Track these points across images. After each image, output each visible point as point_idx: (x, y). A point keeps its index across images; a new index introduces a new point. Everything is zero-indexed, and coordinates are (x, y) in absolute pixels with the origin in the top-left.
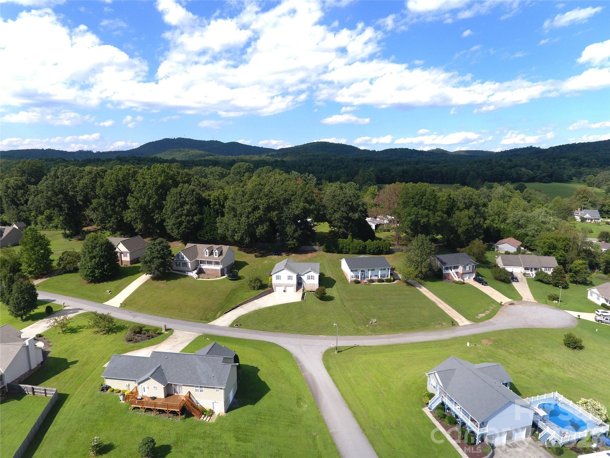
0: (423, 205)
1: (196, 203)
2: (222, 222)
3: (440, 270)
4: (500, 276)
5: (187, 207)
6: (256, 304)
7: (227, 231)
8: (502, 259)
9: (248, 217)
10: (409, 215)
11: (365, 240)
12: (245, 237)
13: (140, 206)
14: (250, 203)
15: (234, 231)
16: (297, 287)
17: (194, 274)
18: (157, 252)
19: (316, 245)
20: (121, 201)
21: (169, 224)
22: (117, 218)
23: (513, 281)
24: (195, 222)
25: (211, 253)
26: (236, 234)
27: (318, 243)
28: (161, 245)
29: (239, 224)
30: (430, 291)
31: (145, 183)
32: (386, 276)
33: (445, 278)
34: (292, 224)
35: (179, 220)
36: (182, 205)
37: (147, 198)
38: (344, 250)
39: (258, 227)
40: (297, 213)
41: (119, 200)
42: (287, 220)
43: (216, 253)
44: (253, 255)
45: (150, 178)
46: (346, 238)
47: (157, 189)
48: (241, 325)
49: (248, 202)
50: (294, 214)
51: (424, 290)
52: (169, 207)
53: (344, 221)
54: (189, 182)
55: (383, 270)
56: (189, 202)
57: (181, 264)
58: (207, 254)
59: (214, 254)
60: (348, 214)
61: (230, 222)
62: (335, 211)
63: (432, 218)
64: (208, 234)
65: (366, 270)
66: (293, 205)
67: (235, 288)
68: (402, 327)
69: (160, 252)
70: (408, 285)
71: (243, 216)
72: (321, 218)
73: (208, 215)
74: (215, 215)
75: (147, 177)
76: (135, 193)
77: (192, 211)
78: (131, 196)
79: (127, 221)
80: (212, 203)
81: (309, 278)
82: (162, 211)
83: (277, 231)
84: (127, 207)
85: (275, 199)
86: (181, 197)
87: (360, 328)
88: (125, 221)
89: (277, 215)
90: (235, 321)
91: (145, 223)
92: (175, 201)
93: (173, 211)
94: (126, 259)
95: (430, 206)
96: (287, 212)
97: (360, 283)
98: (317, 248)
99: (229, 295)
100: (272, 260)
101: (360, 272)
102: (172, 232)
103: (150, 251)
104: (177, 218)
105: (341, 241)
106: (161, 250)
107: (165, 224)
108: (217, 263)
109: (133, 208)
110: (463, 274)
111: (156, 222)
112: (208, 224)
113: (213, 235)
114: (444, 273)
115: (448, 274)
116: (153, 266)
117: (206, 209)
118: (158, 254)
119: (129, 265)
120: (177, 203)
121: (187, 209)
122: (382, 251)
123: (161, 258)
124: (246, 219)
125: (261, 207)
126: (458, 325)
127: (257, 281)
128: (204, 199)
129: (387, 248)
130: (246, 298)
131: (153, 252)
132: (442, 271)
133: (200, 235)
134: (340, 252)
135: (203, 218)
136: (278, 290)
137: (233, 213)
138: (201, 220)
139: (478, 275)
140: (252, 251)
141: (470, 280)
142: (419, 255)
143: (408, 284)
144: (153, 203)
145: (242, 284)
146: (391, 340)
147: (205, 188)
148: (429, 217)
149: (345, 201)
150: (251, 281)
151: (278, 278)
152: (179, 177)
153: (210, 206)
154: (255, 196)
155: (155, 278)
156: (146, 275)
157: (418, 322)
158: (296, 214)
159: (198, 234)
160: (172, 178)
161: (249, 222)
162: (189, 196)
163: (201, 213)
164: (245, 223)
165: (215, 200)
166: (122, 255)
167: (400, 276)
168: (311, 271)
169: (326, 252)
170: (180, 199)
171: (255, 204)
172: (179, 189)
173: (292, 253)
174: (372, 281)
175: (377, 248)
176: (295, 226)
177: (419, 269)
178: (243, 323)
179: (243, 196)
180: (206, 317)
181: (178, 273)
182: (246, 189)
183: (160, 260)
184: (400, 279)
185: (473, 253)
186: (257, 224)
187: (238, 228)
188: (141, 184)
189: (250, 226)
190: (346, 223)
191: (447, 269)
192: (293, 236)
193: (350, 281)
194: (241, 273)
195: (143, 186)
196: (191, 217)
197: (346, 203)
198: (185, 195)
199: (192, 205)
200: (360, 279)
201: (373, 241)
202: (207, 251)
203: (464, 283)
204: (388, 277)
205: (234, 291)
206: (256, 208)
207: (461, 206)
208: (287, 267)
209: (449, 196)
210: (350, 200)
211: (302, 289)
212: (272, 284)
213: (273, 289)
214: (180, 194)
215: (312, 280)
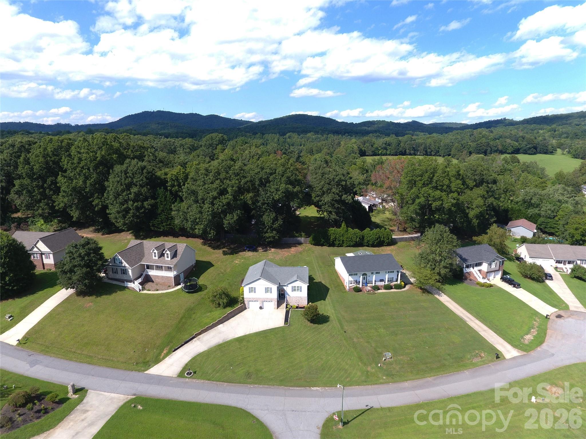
0: (434, 184)
1: (147, 184)
2: (178, 210)
3: (462, 270)
4: (533, 274)
5: (134, 190)
6: (220, 333)
7: (185, 221)
8: (528, 249)
9: (212, 204)
10: (418, 197)
11: (362, 229)
12: (208, 230)
13: (74, 189)
14: (215, 186)
15: (195, 222)
16: (278, 302)
17: (136, 285)
18: (79, 259)
19: (301, 236)
20: (52, 182)
21: (112, 212)
22: (47, 204)
23: (546, 279)
24: (146, 209)
25: (162, 255)
26: (196, 227)
27: (303, 234)
28: (86, 247)
29: (201, 212)
30: (452, 299)
31: (80, 159)
32: (394, 280)
33: (466, 279)
34: (271, 211)
35: (125, 206)
36: (129, 186)
37: (82, 178)
38: (337, 242)
39: (226, 216)
40: (277, 197)
41: (49, 180)
42: (264, 207)
43: (167, 254)
44: (221, 251)
45: (87, 153)
46: (339, 226)
47: (96, 167)
48: (195, 373)
49: (212, 183)
50: (273, 199)
51: (444, 299)
52: (112, 189)
53: (336, 205)
54: (141, 158)
55: (391, 272)
56: (138, 184)
57: (119, 271)
58: (155, 256)
59: (166, 255)
60: (341, 196)
61: (189, 210)
62: (324, 193)
63: (445, 201)
64: (164, 224)
65: (368, 274)
66: (272, 187)
67: (192, 306)
68: (428, 365)
69: (83, 258)
70: (424, 292)
71: (206, 202)
72: (307, 201)
73: (163, 200)
74: (172, 200)
75: (82, 151)
76: (68, 172)
77: (141, 194)
78: (62, 176)
79: (60, 208)
80: (169, 184)
81: (294, 289)
82: (103, 195)
83: (252, 217)
84: (57, 190)
85: (248, 179)
86: (127, 177)
87: (369, 369)
88: (57, 208)
89: (251, 198)
90: (187, 365)
91: (83, 210)
92: (118, 182)
93: (117, 195)
94: (49, 261)
95: (443, 186)
96: (263, 196)
97: (361, 291)
98: (302, 239)
99: (181, 319)
100: (245, 258)
101: (361, 277)
103: (70, 257)
104: (122, 204)
105: (333, 232)
106: (85, 255)
107: (108, 212)
108: (169, 269)
109: (64, 192)
110: (487, 272)
111: (96, 209)
112: (163, 211)
113: (170, 225)
114: (465, 272)
115: (469, 273)
116: (75, 278)
117: (160, 191)
118: (82, 260)
119: (53, 270)
120: (121, 185)
121: (135, 193)
122: (383, 242)
123: (87, 266)
124: (210, 205)
125: (229, 190)
126: (505, 358)
127: (223, 296)
128: (159, 178)
129: (389, 239)
130: (206, 324)
131: (74, 258)
132: (463, 270)
133: (153, 225)
134: (332, 245)
135: (156, 203)
136: (253, 307)
137: (193, 198)
138: (154, 206)
139: (505, 273)
140: (219, 245)
141: (496, 280)
142: (437, 252)
143: (425, 291)
144: (91, 184)
145: (203, 298)
146: (418, 392)
147: (161, 164)
148: (442, 200)
149: (336, 180)
150: (215, 296)
151: (252, 290)
152: (130, 151)
153: (166, 188)
154: (222, 176)
155: (80, 293)
156: (67, 289)
157: (449, 355)
158: (275, 198)
159: (151, 224)
160: (117, 151)
161: (213, 210)
162: (137, 176)
163: (154, 198)
164: (208, 211)
165: (173, 180)
166: (43, 256)
167: (412, 280)
168: (297, 281)
169: (314, 245)
170: (125, 179)
171: (221, 186)
172: (125, 165)
173: (270, 247)
174: (377, 288)
175: (377, 239)
176: (274, 214)
177: (437, 270)
178: (197, 370)
179: (207, 175)
180: (145, 359)
181: (115, 282)
182: (210, 166)
183: (84, 270)
184: (412, 284)
185: (494, 243)
186: (225, 213)
187: (199, 218)
188: (76, 161)
189: (215, 215)
190: (338, 208)
191: (468, 267)
193: (348, 288)
194: (202, 281)
195: (79, 163)
196: (140, 203)
197: (338, 184)
198: (133, 174)
199: (141, 186)
200: (361, 286)
201: (372, 229)
202: (155, 251)
203: (491, 286)
204: (397, 280)
205: (190, 311)
206: (223, 192)
207: (471, 183)
208: (265, 275)
209: (458, 172)
210: (343, 178)
211: (285, 304)
212: (243, 298)
213: (245, 305)
214: (126, 172)
215: (299, 292)
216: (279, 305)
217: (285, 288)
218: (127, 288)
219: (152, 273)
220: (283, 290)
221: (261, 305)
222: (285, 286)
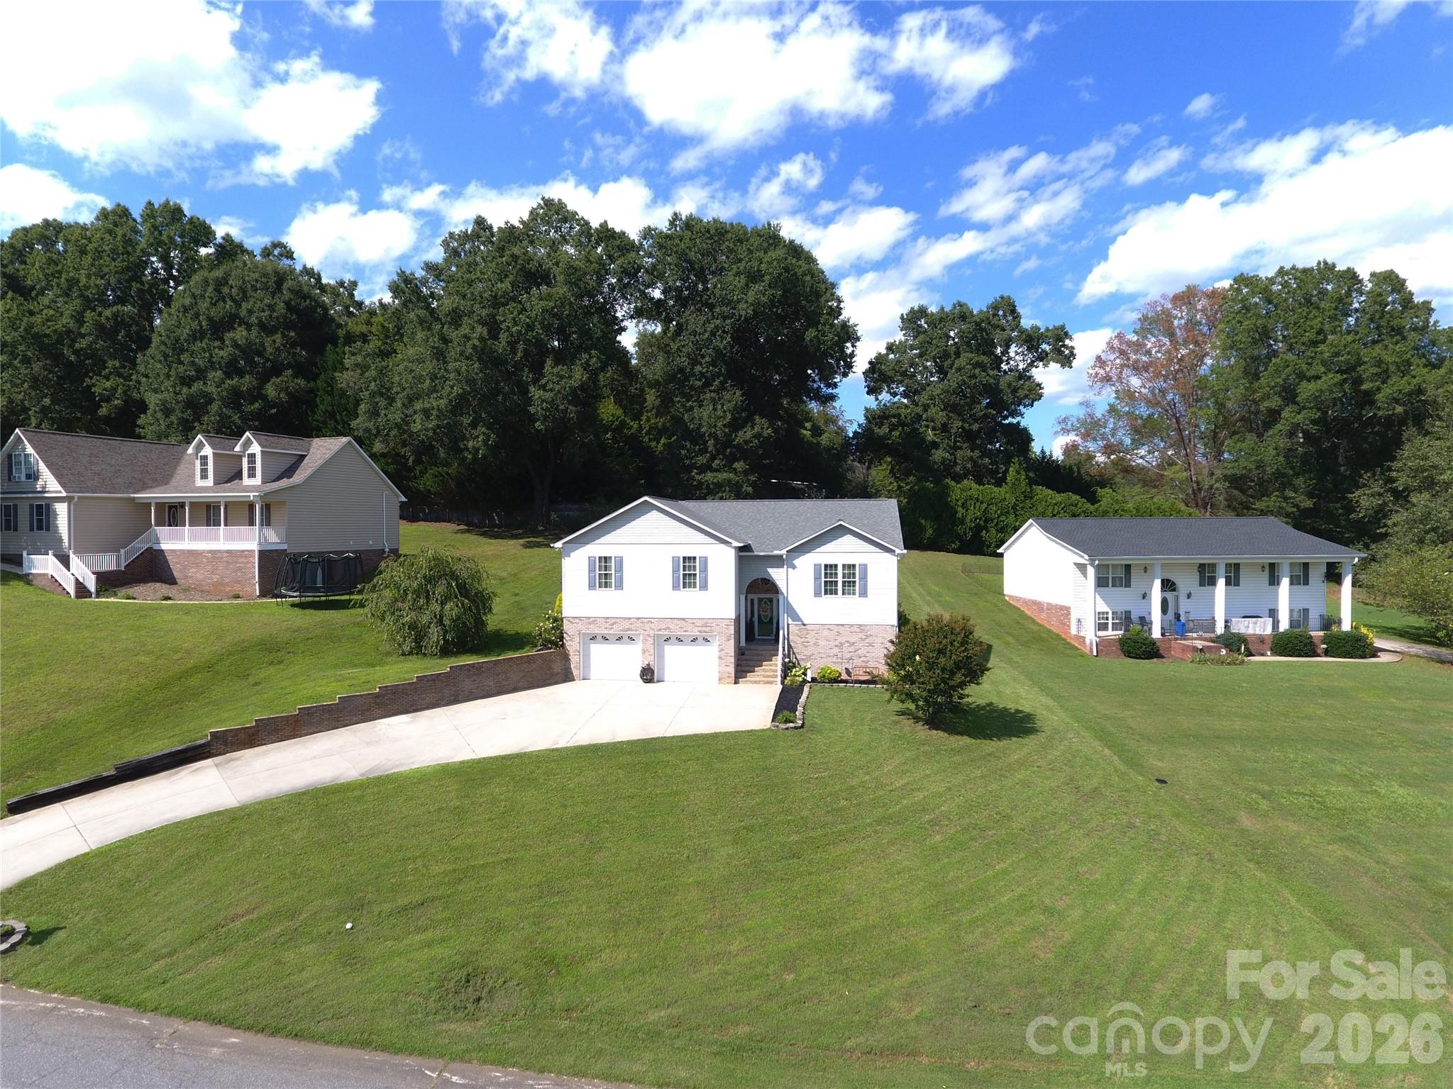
16: (740, 647)
17: (69, 572)
25: (237, 475)
32: (1315, 621)
35: (194, 389)
38: (992, 535)
43: (252, 457)
48: (42, 935)
57: (23, 517)
58: (204, 475)
59: (246, 462)
65: (1191, 582)
77: (261, 354)
81: (826, 582)
86: (221, 298)
97: (1160, 654)
99: (186, 674)
101: (1155, 588)
105: (974, 493)
108: (242, 513)
121: (238, 346)
134: (973, 544)
136: (604, 671)
151: (605, 573)
168: (842, 533)
174: (1242, 646)
178: (71, 920)
193: (1088, 646)
199: (266, 328)
200: (1157, 633)
202: (207, 451)
205: (257, 653)
211: (778, 661)
212: (558, 621)
213: (566, 658)
215: (853, 600)
216: (744, 665)
217: (777, 575)
218: (25, 575)
219: (177, 541)
220: (769, 587)
221: (650, 660)
222: (778, 561)
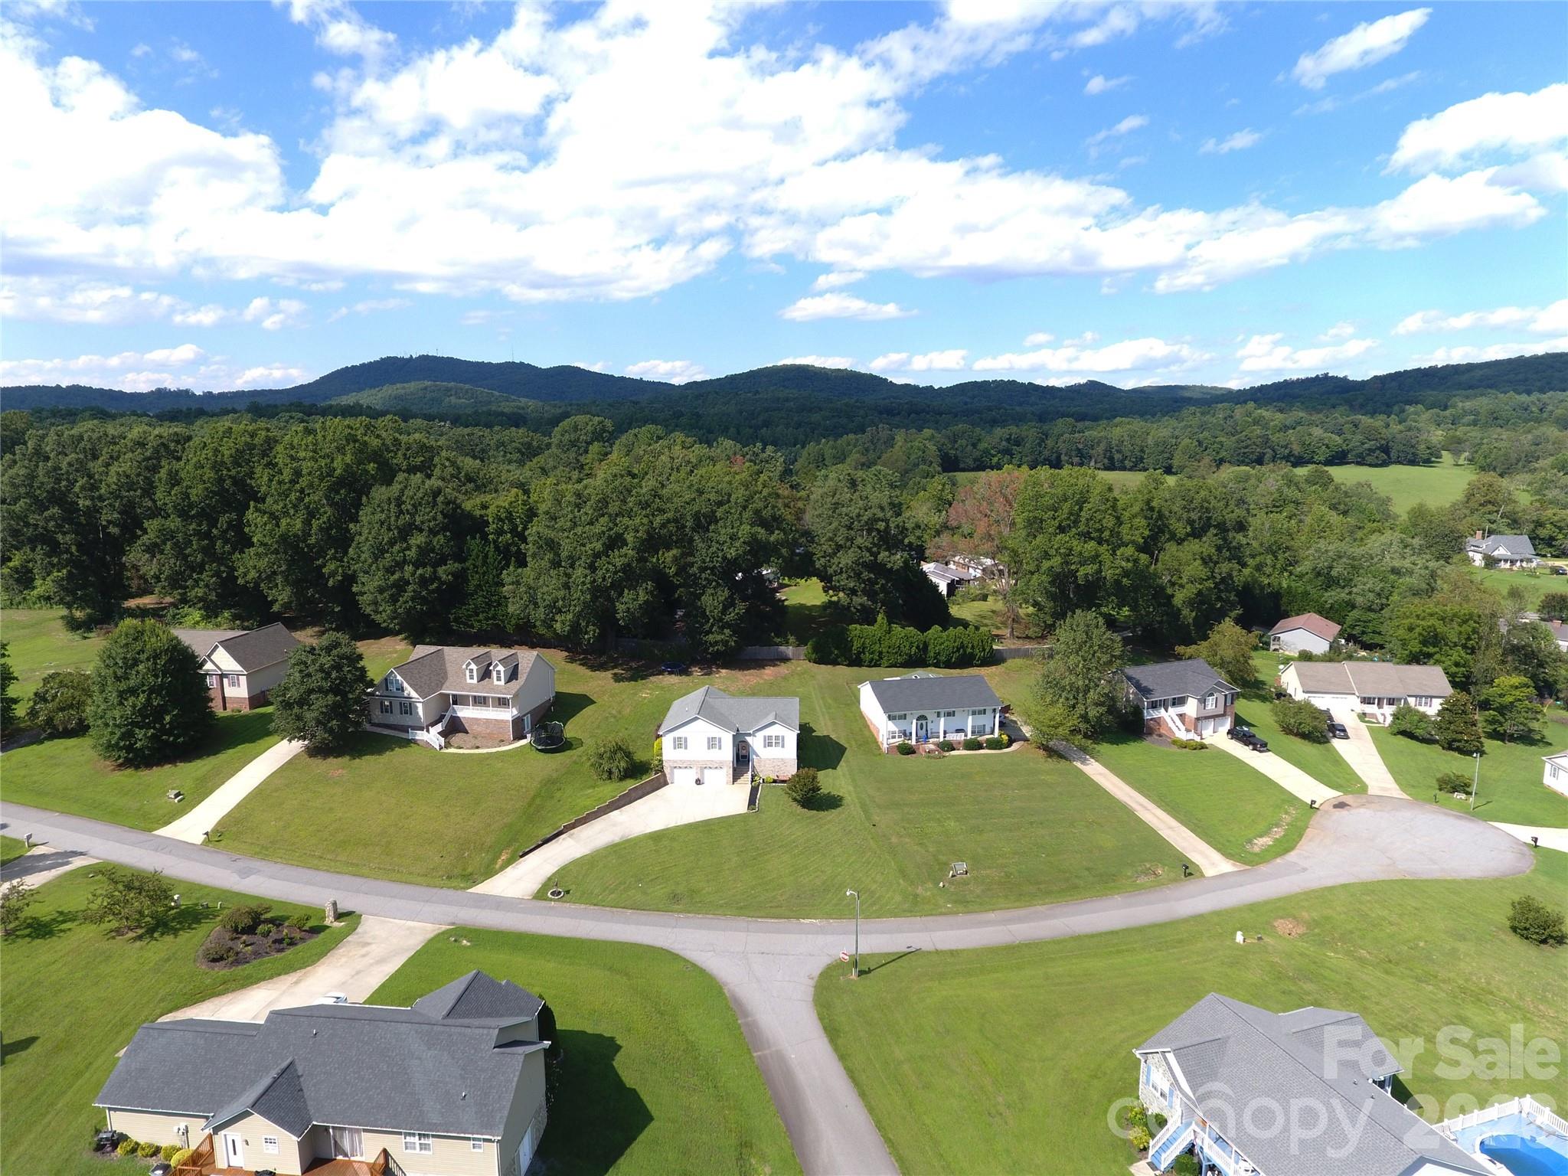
0: (1082, 528)
1: (444, 529)
2: (518, 583)
3: (1138, 711)
4: (1300, 724)
5: (417, 540)
6: (614, 825)
7: (532, 607)
8: (1300, 675)
9: (592, 568)
10: (1047, 556)
11: (924, 628)
12: (583, 624)
13: (284, 538)
14: (597, 529)
15: (554, 608)
16: (734, 770)
17: (432, 737)
18: (320, 675)
19: (787, 643)
20: (229, 523)
21: (366, 589)
22: (217, 574)
23: (1335, 736)
24: (442, 583)
25: (486, 674)
26: (557, 617)
27: (792, 639)
28: (335, 652)
29: (567, 586)
30: (1112, 770)
31: (298, 473)
32: (988, 730)
33: (1150, 733)
34: (718, 584)
35: (396, 576)
36: (405, 533)
37: (302, 514)
38: (867, 656)
39: (621, 594)
40: (732, 553)
41: (223, 520)
42: (703, 575)
43: (498, 672)
44: (609, 674)
45: (313, 458)
46: (871, 622)
47: (334, 488)
48: (568, 892)
49: (591, 523)
50: (724, 558)
51: (1094, 770)
52: (367, 539)
53: (865, 575)
54: (426, 469)
55: (980, 713)
56: (425, 527)
57: (396, 708)
58: (472, 677)
59: (494, 674)
60: (875, 555)
61: (541, 581)
62: (839, 547)
63: (1108, 564)
64: (481, 616)
65: (930, 715)
66: (723, 532)
67: (555, 775)
68: (1042, 886)
69: (328, 674)
70: (1050, 756)
71: (577, 563)
72: (801, 567)
73: (479, 563)
74: (500, 563)
75: (302, 454)
76: (269, 500)
77: (433, 550)
78: (257, 510)
79: (247, 582)
80: (492, 528)
81: (768, 742)
82: (346, 553)
83: (676, 604)
84: (244, 542)
85: (670, 515)
86: (401, 512)
87: (920, 890)
88: (240, 581)
89: (675, 559)
90: (549, 879)
91: (298, 586)
92: (382, 523)
93: (379, 552)
94: (238, 691)
95: (1101, 531)
96: (704, 552)
97: (914, 752)
98: (789, 650)
99: (533, 799)
100: (663, 688)
101: (915, 721)
102: (376, 612)
103: (301, 671)
104: (390, 571)
105: (857, 632)
106: (333, 667)
107: (354, 589)
108: (502, 703)
109: (262, 544)
110: (1198, 719)
111: (331, 583)
112: (479, 586)
113: (494, 618)
114: (1147, 717)
115: (1158, 721)
116: (310, 716)
117: (474, 544)
118: (326, 679)
119: (246, 710)
120: (389, 529)
121: (419, 546)
122: (972, 656)
123: (335, 690)
124: (588, 572)
125: (629, 537)
126: (1202, 875)
127: (619, 755)
128: (469, 515)
129: (984, 650)
130: (586, 808)
131: (309, 675)
132: (1142, 713)
133: (457, 620)
134: (856, 662)
135: (464, 570)
136: (680, 781)
137: (549, 556)
138: (460, 577)
139: (1238, 721)
140: (605, 663)
141: (1218, 737)
142: (1079, 670)
143: (1051, 752)
144: (321, 529)
145: (575, 762)
146: (1013, 927)
147: (472, 485)
148: (1100, 562)
149: (865, 518)
150: (601, 756)
151: (680, 743)
152: (400, 453)
153: (484, 537)
154: (613, 508)
155: (318, 751)
156: (290, 741)
157: (1087, 869)
158: (729, 556)
159: (452, 617)
160: (376, 456)
161: (595, 580)
162: (422, 510)
163: (460, 557)
164: (584, 583)
165: (500, 519)
166: (225, 681)
167: (1027, 731)
168: (773, 723)
169: (815, 662)
170: (398, 517)
171: (611, 529)
172: (396, 488)
173: (719, 667)
174: (949, 746)
175: (958, 650)
176: (727, 593)
177: (1080, 709)
178: (573, 887)
179: (578, 506)
180: (464, 870)
181: (386, 732)
182: (586, 487)
183: (330, 698)
184: (1026, 740)
185: (1221, 659)
186: (618, 587)
187: (564, 599)
188: (287, 475)
189: (597, 591)
190: (869, 580)
191: (1154, 706)
192: (721, 620)
193: (885, 746)
194: (571, 729)
195: (293, 482)
196: (429, 569)
197: (870, 526)
198: (414, 506)
199: (433, 532)
200: (913, 742)
201: (945, 629)
202: (473, 666)
203: (1203, 747)
204: (992, 732)
205: (551, 785)
206: (615, 542)
207: (1180, 528)
208: (706, 711)
210: (881, 515)
211: (750, 773)
212: (661, 761)
213: (665, 775)
214: (399, 502)
215: (779, 748)
216: (737, 775)
217: (749, 739)
218: (415, 742)
219: (464, 712)
220: (746, 745)
221: (699, 776)
222: (749, 735)
